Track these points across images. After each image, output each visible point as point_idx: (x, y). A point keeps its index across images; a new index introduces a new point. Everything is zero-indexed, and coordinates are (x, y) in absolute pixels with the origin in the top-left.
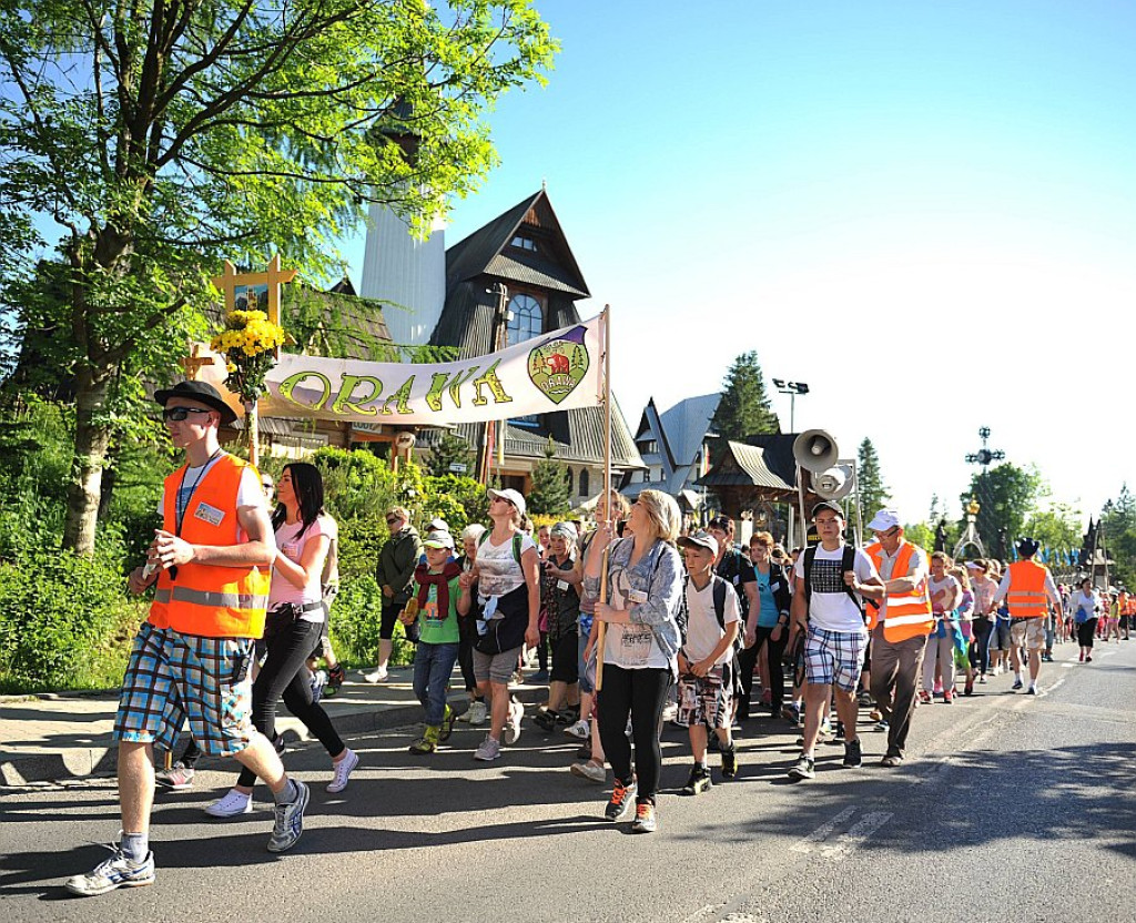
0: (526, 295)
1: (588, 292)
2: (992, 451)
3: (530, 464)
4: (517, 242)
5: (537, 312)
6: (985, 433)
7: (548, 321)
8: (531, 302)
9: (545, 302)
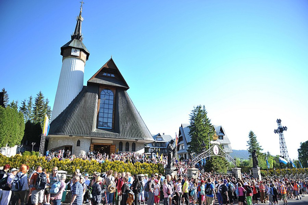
0: (107, 89)
1: (128, 87)
2: (282, 127)
3: (112, 141)
4: (105, 74)
5: (112, 94)
6: (279, 121)
7: (116, 96)
8: (109, 91)
9: (115, 91)
